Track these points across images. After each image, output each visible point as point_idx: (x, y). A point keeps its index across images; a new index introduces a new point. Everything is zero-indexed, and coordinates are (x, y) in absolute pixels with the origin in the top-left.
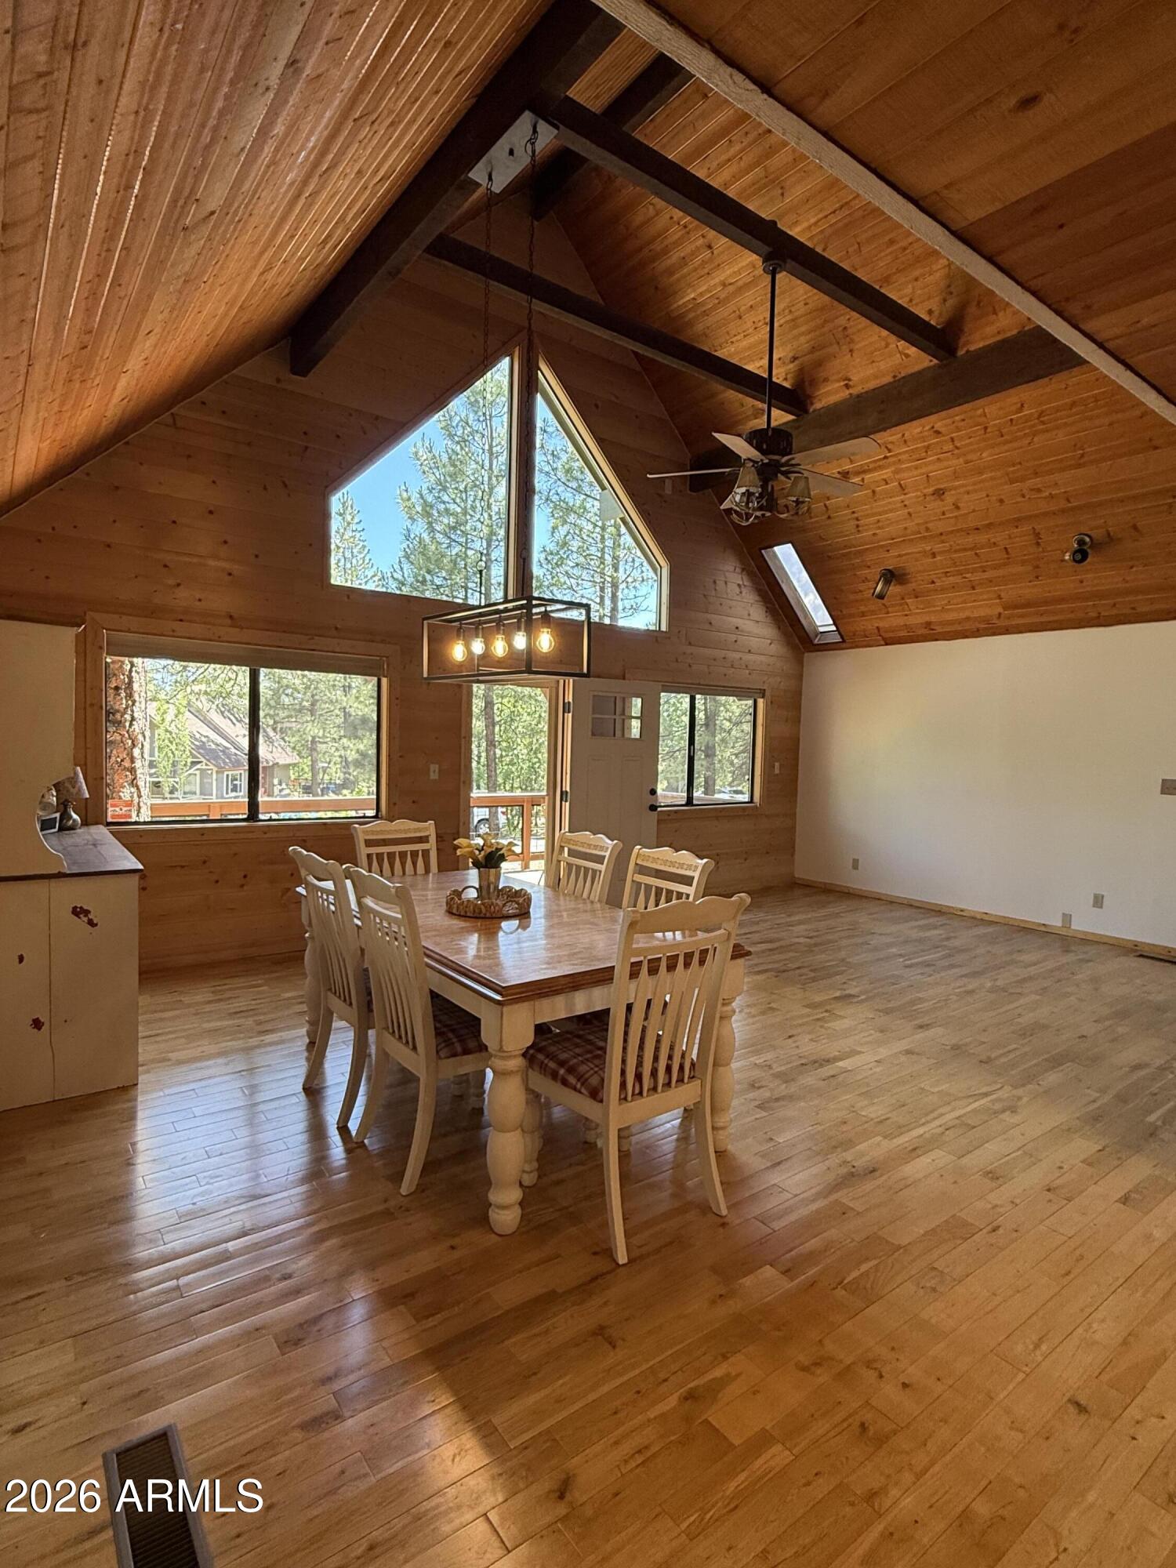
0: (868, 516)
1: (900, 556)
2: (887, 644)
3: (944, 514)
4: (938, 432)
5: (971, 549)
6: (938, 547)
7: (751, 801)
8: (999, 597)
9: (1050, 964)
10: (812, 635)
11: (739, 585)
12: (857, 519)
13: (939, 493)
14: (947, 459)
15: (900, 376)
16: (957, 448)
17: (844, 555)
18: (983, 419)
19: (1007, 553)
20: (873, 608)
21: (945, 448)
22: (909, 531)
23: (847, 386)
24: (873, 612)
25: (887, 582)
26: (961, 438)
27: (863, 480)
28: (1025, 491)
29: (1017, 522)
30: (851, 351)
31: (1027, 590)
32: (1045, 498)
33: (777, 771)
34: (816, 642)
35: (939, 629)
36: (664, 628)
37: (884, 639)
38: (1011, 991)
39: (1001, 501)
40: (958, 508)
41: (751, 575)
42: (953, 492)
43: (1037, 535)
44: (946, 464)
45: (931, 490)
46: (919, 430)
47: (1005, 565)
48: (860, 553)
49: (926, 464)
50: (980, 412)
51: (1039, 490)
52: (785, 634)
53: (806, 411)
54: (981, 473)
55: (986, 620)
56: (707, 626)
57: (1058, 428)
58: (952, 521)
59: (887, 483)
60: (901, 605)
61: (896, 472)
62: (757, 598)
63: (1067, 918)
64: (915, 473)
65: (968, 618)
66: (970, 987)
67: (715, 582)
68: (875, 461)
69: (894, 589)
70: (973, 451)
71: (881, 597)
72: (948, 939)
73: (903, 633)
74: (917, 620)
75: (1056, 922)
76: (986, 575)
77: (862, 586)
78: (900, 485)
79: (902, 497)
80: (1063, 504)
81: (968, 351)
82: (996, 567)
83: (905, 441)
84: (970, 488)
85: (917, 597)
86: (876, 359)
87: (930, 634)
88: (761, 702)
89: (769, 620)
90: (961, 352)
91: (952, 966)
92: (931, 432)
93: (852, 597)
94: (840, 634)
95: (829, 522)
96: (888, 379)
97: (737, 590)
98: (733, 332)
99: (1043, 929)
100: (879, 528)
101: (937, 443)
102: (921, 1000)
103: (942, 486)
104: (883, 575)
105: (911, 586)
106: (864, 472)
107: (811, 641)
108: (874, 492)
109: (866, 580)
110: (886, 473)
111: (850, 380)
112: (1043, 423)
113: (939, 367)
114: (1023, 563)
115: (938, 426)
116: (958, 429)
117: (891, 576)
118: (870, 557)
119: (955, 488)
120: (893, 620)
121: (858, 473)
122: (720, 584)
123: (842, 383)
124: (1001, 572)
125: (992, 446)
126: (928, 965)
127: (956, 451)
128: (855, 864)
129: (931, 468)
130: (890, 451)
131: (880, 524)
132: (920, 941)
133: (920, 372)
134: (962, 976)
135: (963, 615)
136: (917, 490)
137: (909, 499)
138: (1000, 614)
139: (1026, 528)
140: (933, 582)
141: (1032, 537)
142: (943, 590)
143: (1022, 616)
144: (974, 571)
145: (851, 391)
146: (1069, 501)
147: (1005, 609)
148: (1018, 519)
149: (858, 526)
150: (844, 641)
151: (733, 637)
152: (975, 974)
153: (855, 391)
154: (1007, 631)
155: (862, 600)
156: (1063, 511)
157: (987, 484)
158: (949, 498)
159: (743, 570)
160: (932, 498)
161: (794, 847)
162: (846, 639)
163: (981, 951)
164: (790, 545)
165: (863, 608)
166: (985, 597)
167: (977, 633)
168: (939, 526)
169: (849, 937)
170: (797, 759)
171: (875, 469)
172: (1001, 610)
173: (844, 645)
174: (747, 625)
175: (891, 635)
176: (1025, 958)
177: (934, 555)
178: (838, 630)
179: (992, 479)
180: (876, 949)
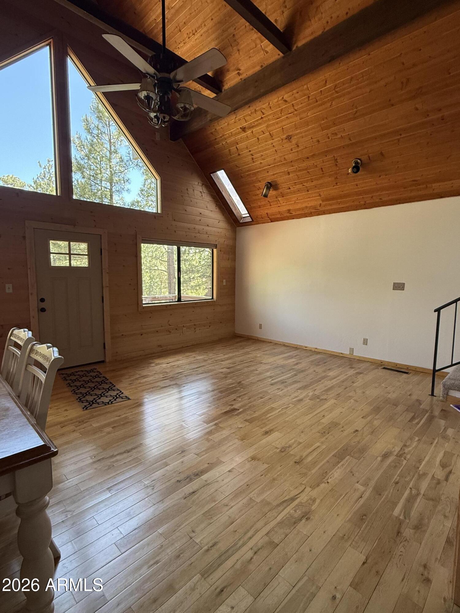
0: (257, 153)
1: (274, 175)
2: (272, 222)
3: (292, 150)
4: (286, 101)
5: (306, 169)
6: (291, 169)
7: (213, 298)
8: (320, 195)
9: (342, 377)
10: (239, 218)
11: (201, 192)
12: (252, 155)
13: (289, 138)
14: (291, 117)
15: (264, 66)
16: (296, 110)
17: (248, 175)
18: (307, 92)
19: (323, 171)
20: (263, 203)
21: (290, 111)
22: (276, 161)
23: (239, 74)
24: (264, 206)
25: (268, 188)
26: (298, 105)
27: (252, 132)
28: (329, 135)
29: (326, 153)
30: (238, 50)
31: (333, 191)
32: (339, 138)
33: (224, 284)
34: (241, 221)
35: (294, 213)
36: (159, 212)
37: (270, 219)
38: (322, 397)
39: (318, 141)
40: (298, 146)
41: (207, 187)
42: (295, 137)
43: (336, 160)
44: (291, 120)
45: (285, 136)
46: (276, 100)
47: (322, 177)
48: (255, 174)
49: (282, 121)
50: (305, 86)
51: (336, 134)
52: (226, 217)
53: (221, 91)
54: (308, 125)
55: (315, 207)
56: (184, 212)
57: (344, 95)
58: (296, 153)
59: (264, 133)
60: (276, 201)
61: (267, 127)
62: (211, 199)
63: (352, 350)
64: (277, 126)
65: (306, 207)
66: (301, 397)
67: (187, 190)
68: (257, 120)
69: (272, 193)
70: (304, 112)
71: (266, 196)
72: (297, 364)
73: (279, 216)
74: (284, 209)
75: (347, 352)
76: (313, 184)
77: (258, 192)
78: (270, 133)
79: (272, 141)
80: (347, 142)
81: (297, 47)
82: (317, 179)
83: (270, 107)
84: (303, 134)
85: (283, 197)
86: (251, 55)
87: (290, 216)
88: (215, 250)
89: (218, 210)
90: (294, 48)
91: (295, 382)
92: (282, 101)
93: (254, 198)
94: (251, 218)
95: (239, 157)
96: (258, 68)
97: (200, 194)
98: (178, 41)
99: (341, 355)
100: (263, 159)
101: (286, 107)
102: (273, 409)
103: (290, 134)
104: (267, 185)
105: (280, 190)
106: (253, 127)
107: (239, 222)
108: (258, 139)
109: (259, 189)
110: (263, 127)
111: (240, 70)
112: (337, 92)
113: (283, 57)
114: (330, 176)
115: (286, 97)
116: (296, 99)
117: (270, 186)
118: (260, 176)
119: (297, 135)
120: (273, 210)
121: (250, 128)
122: (191, 191)
123: (237, 72)
124: (320, 182)
125: (312, 108)
126: (283, 382)
127: (295, 112)
128: (261, 325)
129: (284, 123)
130: (263, 114)
131: (263, 157)
132: (283, 366)
133: (273, 63)
134: (299, 389)
135: (304, 205)
136: (279, 137)
137: (275, 142)
138: (320, 204)
139: (330, 157)
140: (290, 189)
141: (333, 162)
142: (294, 192)
143: (331, 205)
144: (307, 181)
145: (241, 77)
146: (350, 139)
147: (323, 201)
148: (327, 151)
149: (253, 159)
150: (253, 221)
151: (198, 218)
152: (304, 387)
153: (244, 76)
154: (324, 213)
155: (259, 199)
156: (348, 146)
157: (311, 131)
158: (294, 141)
159: (203, 184)
160: (286, 141)
161: (234, 319)
162: (255, 220)
163: (311, 370)
164: (223, 171)
165: (259, 204)
166: (314, 195)
167: (310, 215)
168: (290, 157)
169: (248, 367)
170: (234, 278)
171: (257, 125)
172: (321, 202)
173: (253, 223)
174: (206, 212)
175: (273, 217)
176: (331, 374)
177: (289, 173)
178: (250, 216)
179: (314, 128)
180: (260, 374)
